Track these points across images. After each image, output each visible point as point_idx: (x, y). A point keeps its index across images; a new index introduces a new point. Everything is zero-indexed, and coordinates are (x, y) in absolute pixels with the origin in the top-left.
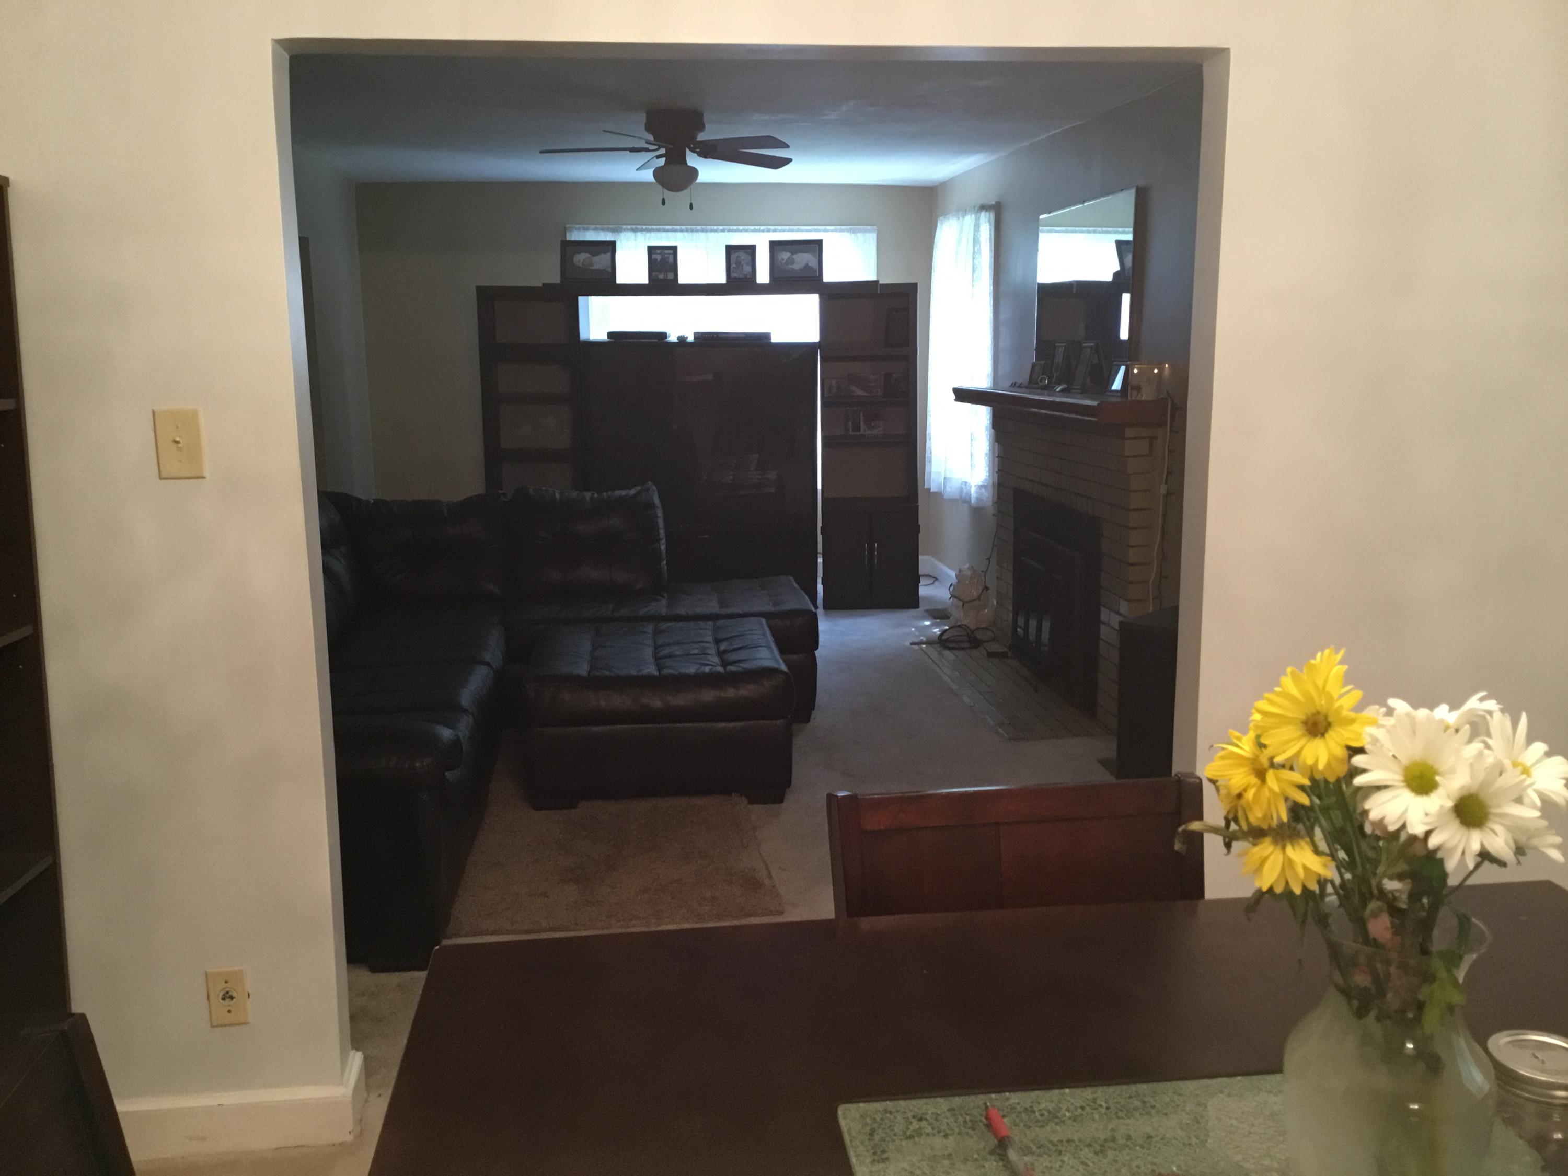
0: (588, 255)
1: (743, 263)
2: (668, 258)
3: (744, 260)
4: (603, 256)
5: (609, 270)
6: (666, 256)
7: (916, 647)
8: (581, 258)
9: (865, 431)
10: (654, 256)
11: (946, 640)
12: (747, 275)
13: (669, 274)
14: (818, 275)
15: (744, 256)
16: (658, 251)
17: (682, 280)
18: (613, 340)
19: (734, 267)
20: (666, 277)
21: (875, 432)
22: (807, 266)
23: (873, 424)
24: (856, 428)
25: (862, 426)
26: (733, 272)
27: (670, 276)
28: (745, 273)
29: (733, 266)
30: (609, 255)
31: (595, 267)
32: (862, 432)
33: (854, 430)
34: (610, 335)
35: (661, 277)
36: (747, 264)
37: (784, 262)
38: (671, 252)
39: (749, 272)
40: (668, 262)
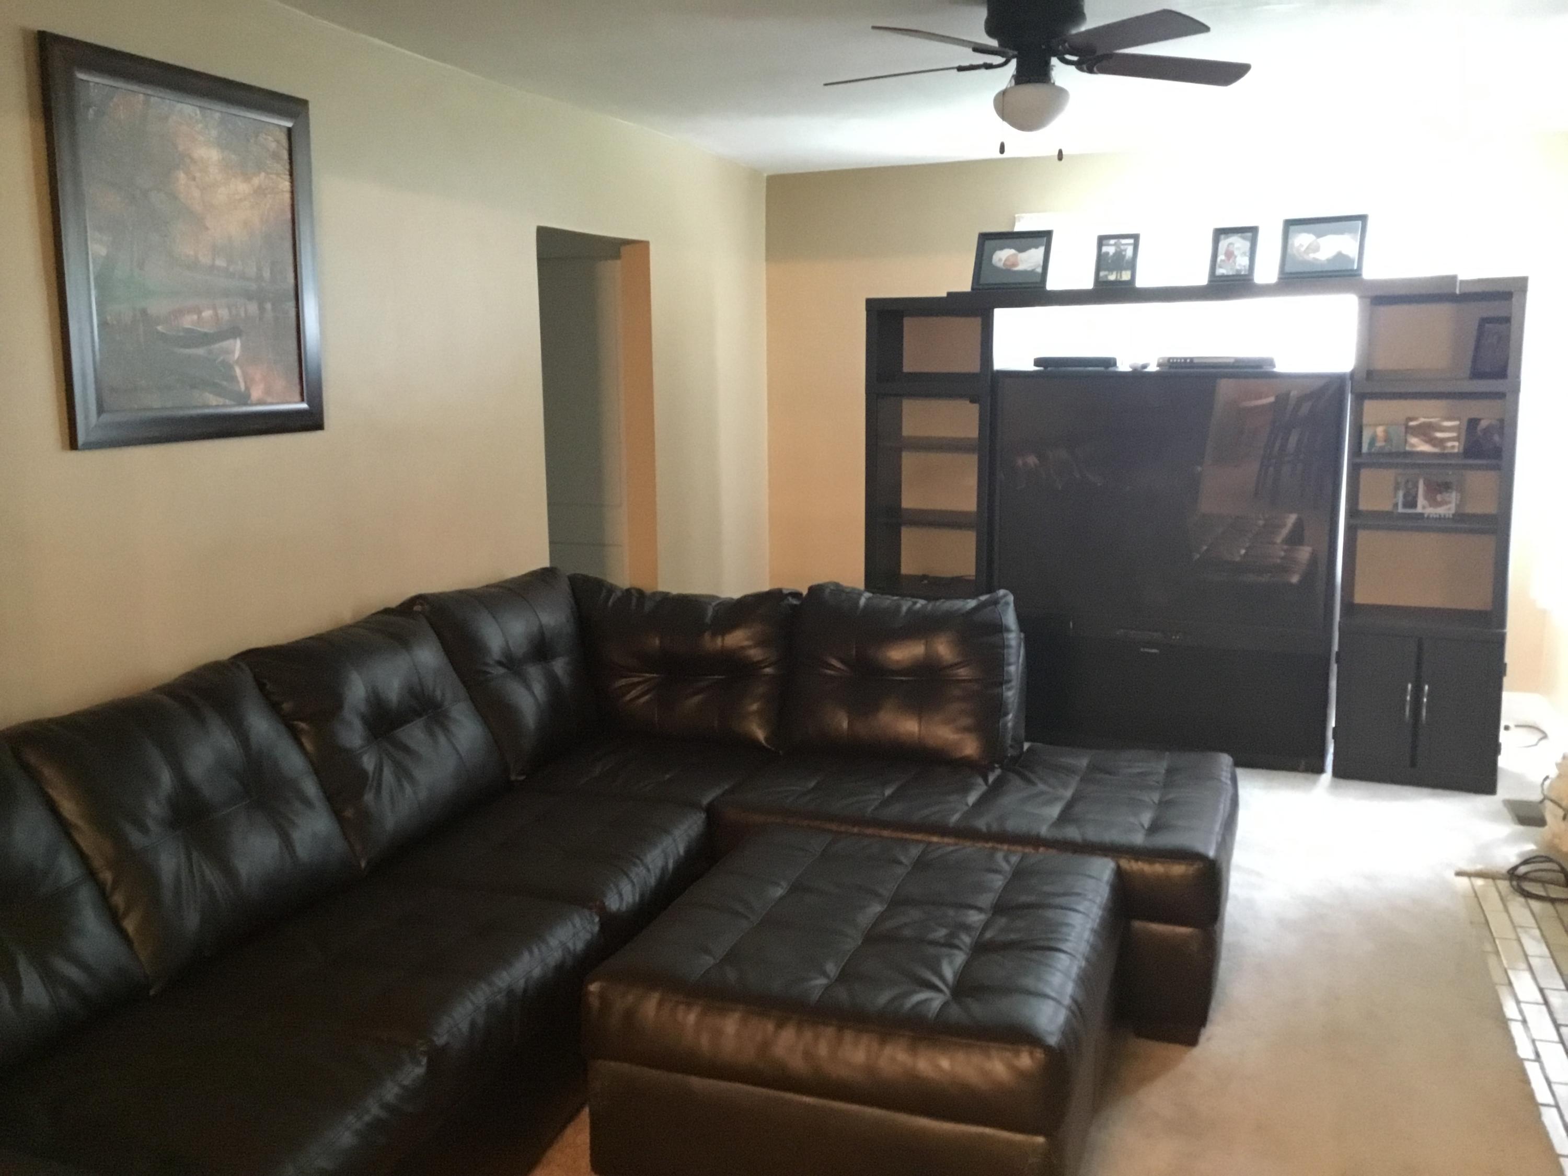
0: (1012, 251)
1: (1236, 253)
2: (1125, 250)
3: (1238, 249)
4: (1033, 251)
5: (1039, 270)
6: (1122, 247)
7: (1464, 881)
8: (1002, 256)
9: (1424, 507)
10: (1104, 249)
11: (1524, 877)
12: (1240, 271)
13: (1124, 273)
14: (1355, 267)
15: (1239, 244)
16: (1112, 242)
17: (1140, 283)
18: (1041, 368)
19: (1222, 261)
20: (1119, 277)
21: (1441, 511)
22: (1340, 256)
23: (1439, 498)
24: (1411, 502)
25: (1421, 501)
26: (1221, 267)
27: (1126, 276)
28: (1238, 268)
29: (1221, 257)
30: (1041, 250)
31: (1020, 267)
32: (1419, 509)
33: (1405, 505)
34: (1038, 362)
35: (1112, 277)
36: (1244, 254)
37: (1303, 249)
38: (1131, 241)
39: (1244, 266)
40: (1124, 256)
